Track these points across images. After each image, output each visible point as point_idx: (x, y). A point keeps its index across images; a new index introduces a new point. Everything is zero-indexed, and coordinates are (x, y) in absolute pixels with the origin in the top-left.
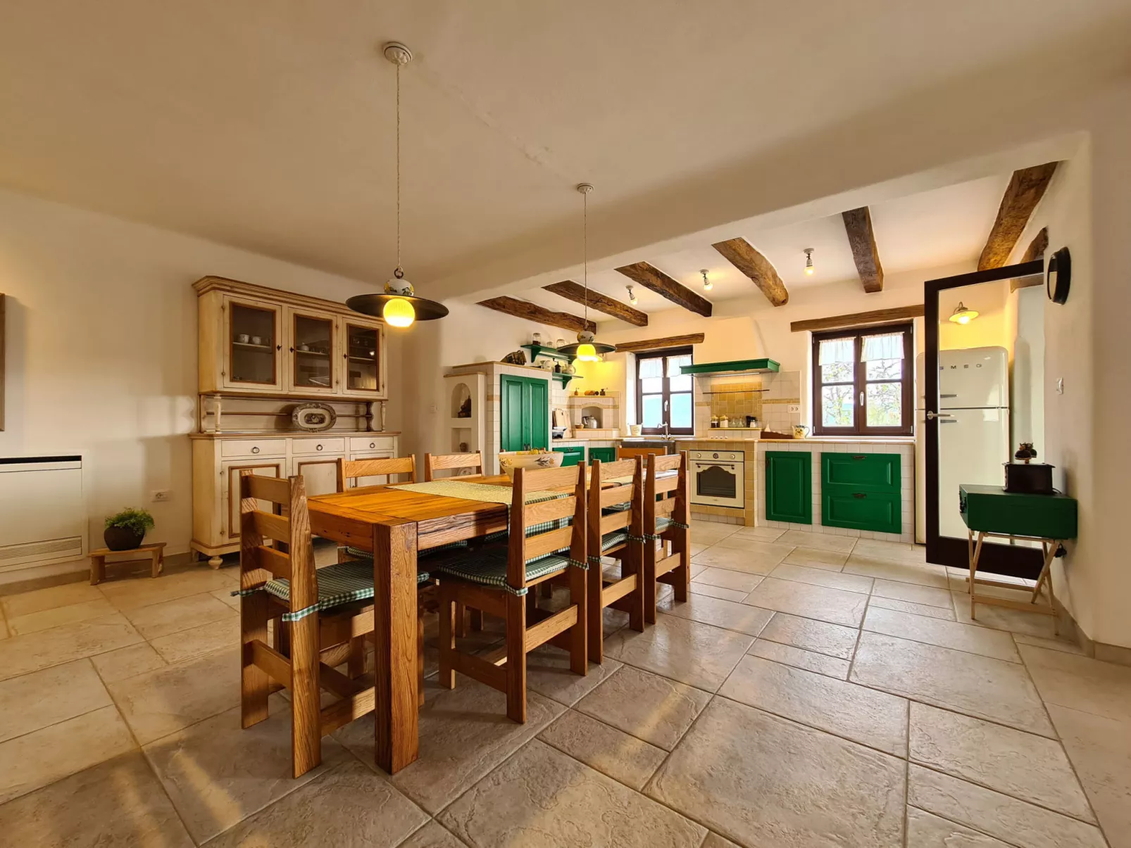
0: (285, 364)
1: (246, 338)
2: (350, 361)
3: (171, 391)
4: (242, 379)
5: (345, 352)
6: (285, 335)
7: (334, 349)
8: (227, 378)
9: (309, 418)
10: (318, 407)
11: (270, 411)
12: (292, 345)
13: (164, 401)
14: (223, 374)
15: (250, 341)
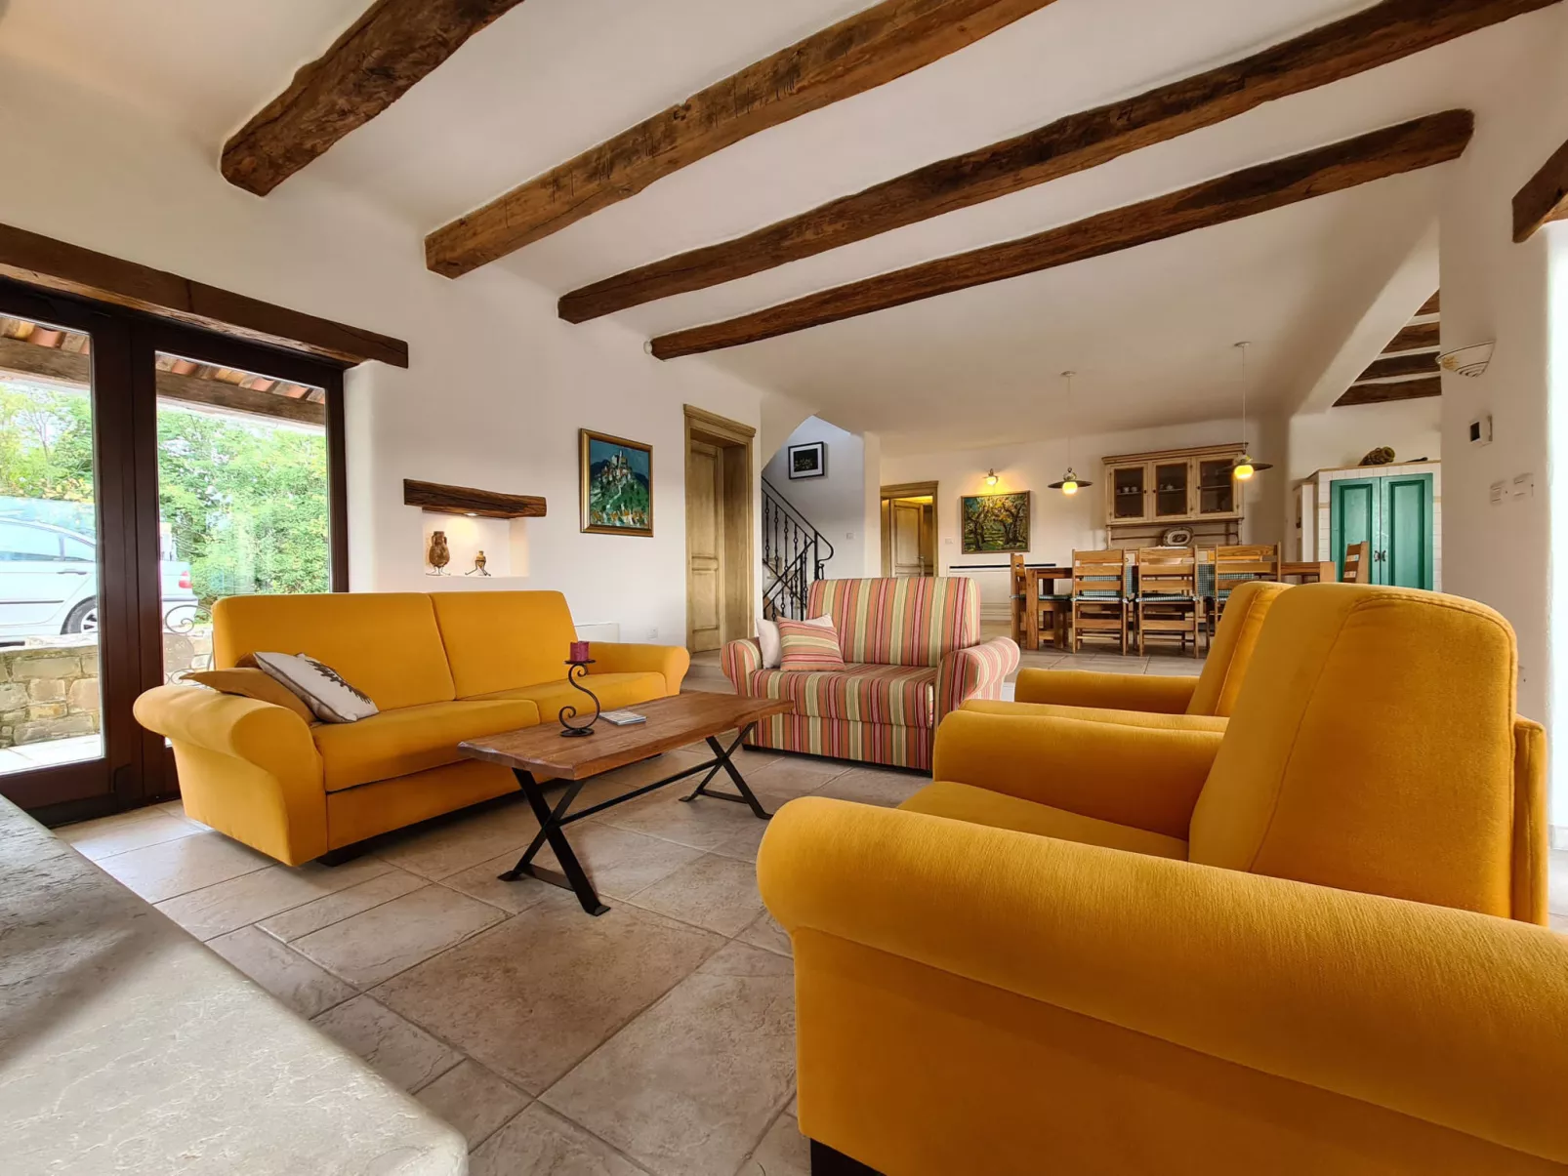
0: (1150, 502)
1: (1127, 489)
2: (1203, 490)
3: (1093, 528)
4: (1124, 516)
5: (1199, 484)
6: (1150, 482)
7: (1189, 485)
8: (1113, 516)
9: (1175, 539)
10: (1182, 529)
11: (1152, 534)
12: (1155, 488)
13: (1090, 533)
14: (1111, 514)
15: (1130, 491)
